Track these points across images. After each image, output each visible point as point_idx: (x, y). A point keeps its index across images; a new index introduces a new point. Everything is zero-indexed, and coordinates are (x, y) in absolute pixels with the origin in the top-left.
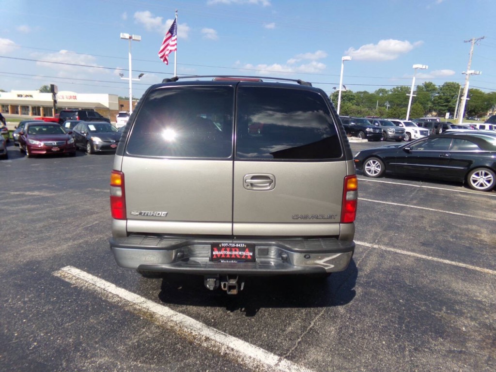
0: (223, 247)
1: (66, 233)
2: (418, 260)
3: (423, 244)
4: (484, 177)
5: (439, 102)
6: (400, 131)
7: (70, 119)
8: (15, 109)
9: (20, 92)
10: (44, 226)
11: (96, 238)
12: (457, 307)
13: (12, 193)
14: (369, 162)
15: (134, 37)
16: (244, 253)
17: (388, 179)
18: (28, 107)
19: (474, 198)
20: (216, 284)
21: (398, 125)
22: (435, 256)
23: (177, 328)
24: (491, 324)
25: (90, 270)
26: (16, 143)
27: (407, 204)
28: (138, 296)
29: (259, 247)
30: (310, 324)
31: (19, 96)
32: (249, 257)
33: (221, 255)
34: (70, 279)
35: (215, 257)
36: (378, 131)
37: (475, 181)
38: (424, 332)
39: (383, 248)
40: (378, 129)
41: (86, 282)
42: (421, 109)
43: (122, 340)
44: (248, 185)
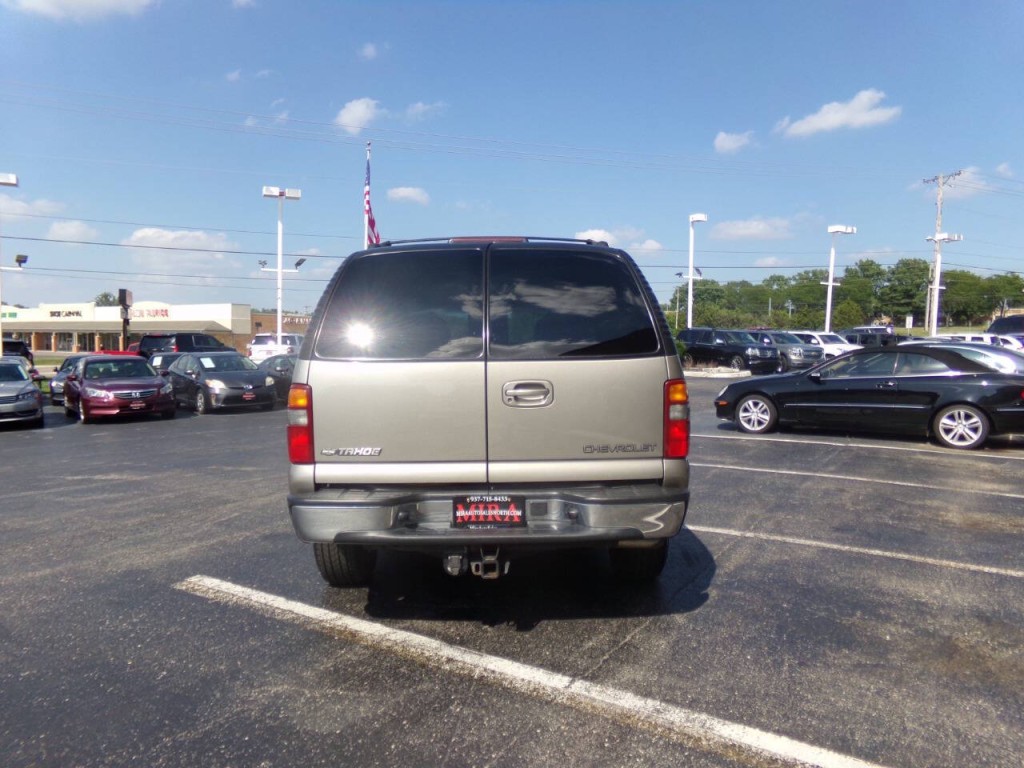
0: (473, 503)
1: (184, 532)
2: (825, 551)
3: (837, 529)
4: (964, 423)
5: (892, 298)
6: (813, 353)
7: (160, 351)
8: (43, 339)
9: (56, 308)
10: (142, 523)
11: (239, 536)
12: (882, 612)
13: (70, 478)
14: (746, 404)
15: (289, 193)
16: (507, 513)
17: (785, 435)
18: (70, 335)
19: (946, 460)
20: (462, 566)
21: (809, 342)
22: (857, 545)
23: (399, 649)
24: (936, 631)
25: (238, 579)
26: (55, 399)
27: (815, 472)
28: (327, 611)
29: (532, 501)
30: (625, 637)
31: (53, 314)
32: (516, 520)
33: (470, 517)
34: (203, 592)
35: (459, 520)
36: (769, 354)
37: (948, 431)
38: (821, 643)
39: (763, 536)
40: (769, 349)
41: (233, 595)
42: (857, 311)
43: (308, 665)
44: (510, 399)
